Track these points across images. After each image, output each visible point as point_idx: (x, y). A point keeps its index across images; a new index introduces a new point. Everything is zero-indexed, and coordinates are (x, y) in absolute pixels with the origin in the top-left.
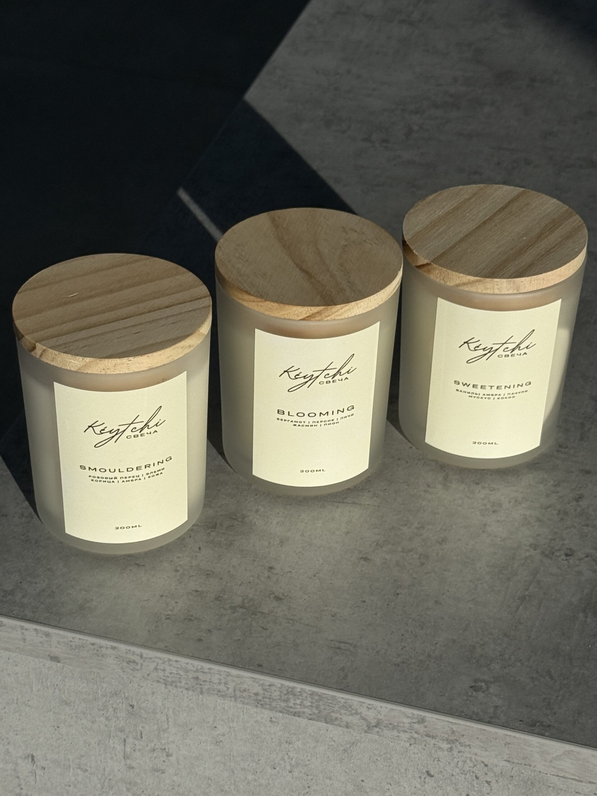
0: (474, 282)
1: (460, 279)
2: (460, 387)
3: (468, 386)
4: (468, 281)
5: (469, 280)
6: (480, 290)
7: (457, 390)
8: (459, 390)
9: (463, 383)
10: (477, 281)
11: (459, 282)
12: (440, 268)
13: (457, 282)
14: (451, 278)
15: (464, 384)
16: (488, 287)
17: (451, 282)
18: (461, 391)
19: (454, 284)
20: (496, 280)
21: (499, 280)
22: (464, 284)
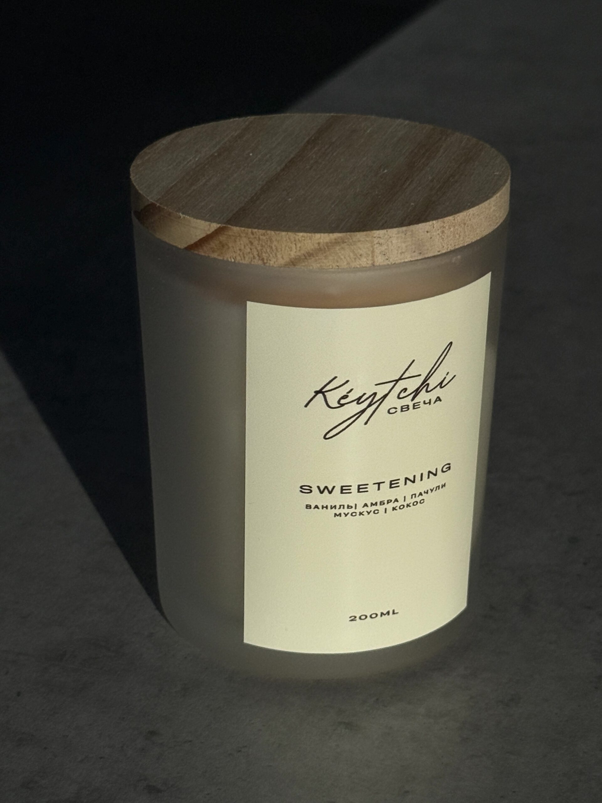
0: (330, 246)
1: (299, 245)
2: (315, 498)
3: (330, 492)
4: (316, 246)
5: (319, 244)
6: (345, 263)
7: (308, 507)
8: (313, 506)
9: (318, 487)
10: (336, 242)
11: (298, 254)
12: (250, 230)
13: (293, 254)
14: (277, 249)
15: (322, 489)
16: (361, 252)
17: (279, 256)
18: (317, 507)
19: (287, 259)
20: (376, 233)
21: (381, 232)
22: (309, 255)
